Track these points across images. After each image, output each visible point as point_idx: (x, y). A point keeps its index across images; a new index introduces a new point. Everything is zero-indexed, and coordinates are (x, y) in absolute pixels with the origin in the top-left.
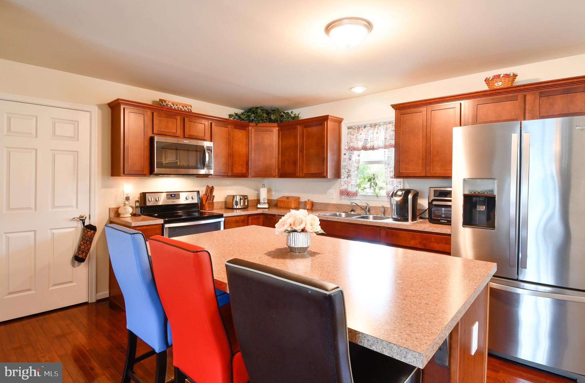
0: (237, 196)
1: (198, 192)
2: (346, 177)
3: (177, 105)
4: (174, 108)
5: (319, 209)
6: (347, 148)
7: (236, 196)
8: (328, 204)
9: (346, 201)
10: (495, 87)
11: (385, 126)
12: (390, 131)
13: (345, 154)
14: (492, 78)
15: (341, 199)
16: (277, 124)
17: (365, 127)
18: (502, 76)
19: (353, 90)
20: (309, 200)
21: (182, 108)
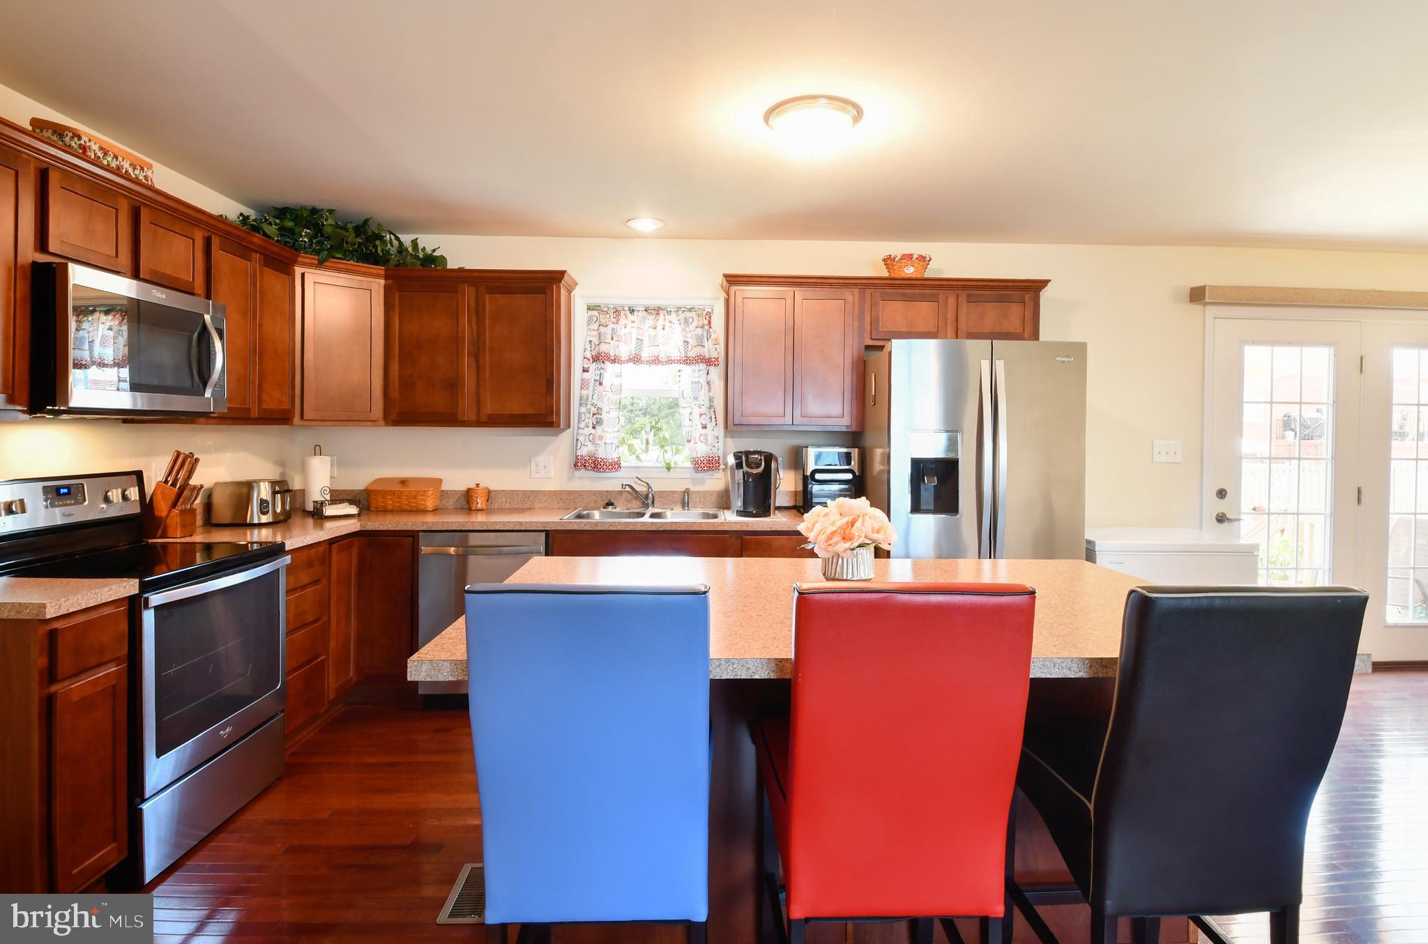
0: (262, 483)
1: (139, 475)
2: (591, 426)
3: (116, 157)
4: (106, 163)
5: (507, 506)
6: (588, 355)
7: (257, 482)
8: (534, 491)
9: (587, 482)
10: (903, 276)
11: (682, 316)
12: (697, 327)
13: (585, 370)
14: (899, 257)
15: (571, 478)
16: (385, 270)
17: (632, 311)
18: (915, 256)
19: (632, 224)
20: (478, 485)
21: (130, 171)
